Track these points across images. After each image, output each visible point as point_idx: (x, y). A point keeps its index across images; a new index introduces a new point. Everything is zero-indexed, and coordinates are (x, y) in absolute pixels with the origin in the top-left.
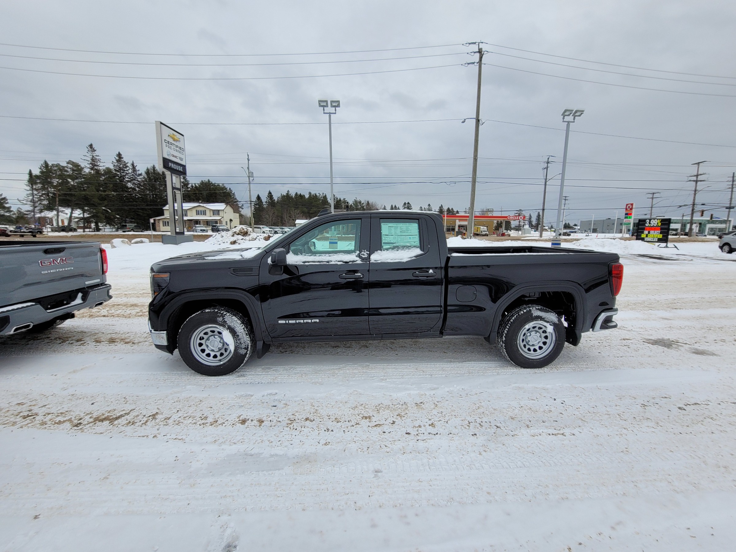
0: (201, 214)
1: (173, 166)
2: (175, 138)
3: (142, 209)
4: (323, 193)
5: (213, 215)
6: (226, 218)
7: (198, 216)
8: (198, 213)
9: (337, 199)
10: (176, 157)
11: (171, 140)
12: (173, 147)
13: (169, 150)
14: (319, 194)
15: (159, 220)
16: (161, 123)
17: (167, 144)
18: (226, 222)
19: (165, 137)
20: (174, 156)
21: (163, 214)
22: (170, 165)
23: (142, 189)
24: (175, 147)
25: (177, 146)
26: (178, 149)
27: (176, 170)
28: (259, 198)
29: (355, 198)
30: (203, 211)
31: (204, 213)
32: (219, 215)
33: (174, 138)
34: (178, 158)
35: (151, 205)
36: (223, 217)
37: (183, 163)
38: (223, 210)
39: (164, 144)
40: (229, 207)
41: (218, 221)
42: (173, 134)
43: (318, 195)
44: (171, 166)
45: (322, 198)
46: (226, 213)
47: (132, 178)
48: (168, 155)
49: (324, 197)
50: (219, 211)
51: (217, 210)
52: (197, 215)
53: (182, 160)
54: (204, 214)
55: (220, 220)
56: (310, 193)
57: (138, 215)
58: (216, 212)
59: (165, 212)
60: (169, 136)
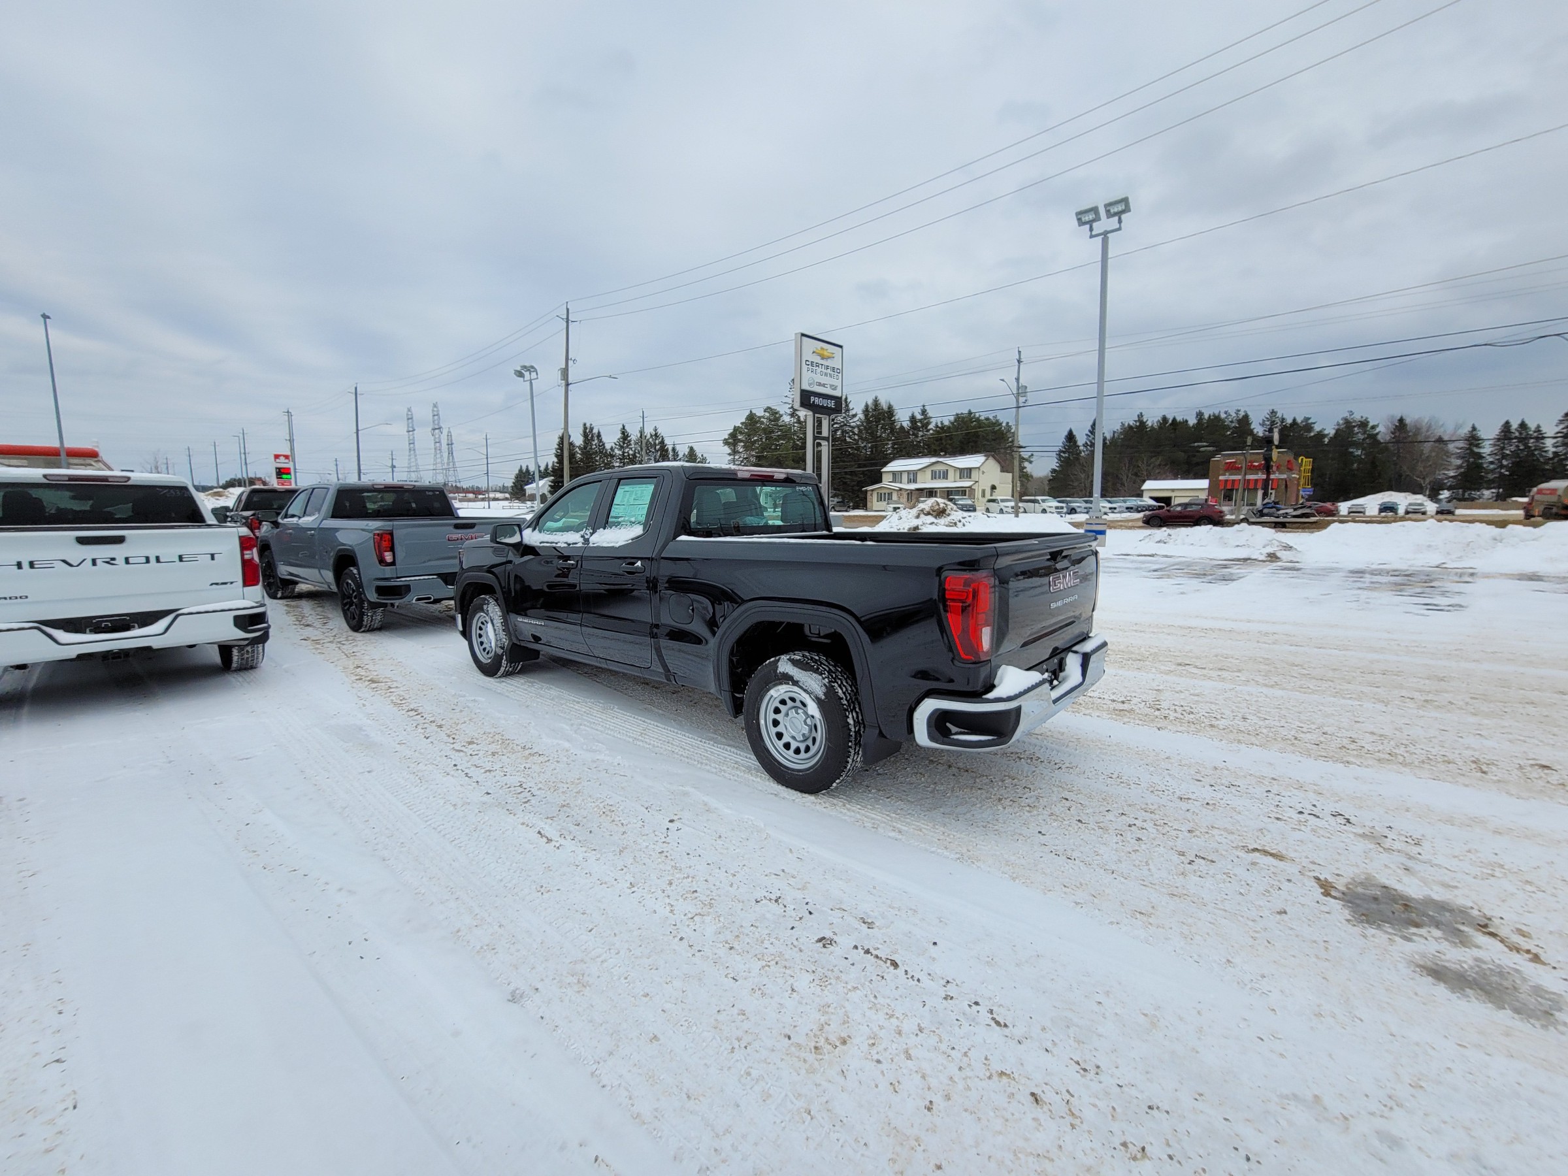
0: (940, 478)
1: (817, 401)
2: (826, 353)
3: (852, 473)
4: (1239, 411)
5: (960, 478)
6: (984, 483)
7: (935, 481)
8: (934, 476)
9: (1282, 422)
10: (824, 385)
11: (817, 359)
12: (819, 370)
13: (813, 375)
14: (1226, 413)
15: (872, 490)
16: (803, 335)
17: (810, 367)
18: (984, 491)
19: (808, 355)
20: (820, 384)
21: (879, 480)
22: (812, 400)
23: (855, 440)
24: (823, 370)
25: (827, 367)
26: (829, 371)
27: (822, 407)
28: (1071, 437)
29: (1347, 415)
30: (944, 472)
31: (945, 476)
32: (970, 478)
33: (823, 355)
34: (828, 386)
35: (865, 466)
36: (976, 482)
37: (837, 393)
38: (979, 468)
39: (805, 367)
40: (991, 462)
41: (967, 490)
42: (822, 349)
43: (1223, 416)
44: (814, 402)
45: (1235, 424)
46: (983, 473)
47: (843, 422)
48: (810, 385)
49: (1239, 421)
50: (970, 469)
51: (967, 469)
52: (932, 479)
53: (834, 388)
54: (944, 478)
55: (970, 487)
56: (1200, 415)
57: (845, 483)
58: (966, 473)
59: (884, 477)
60: (814, 352)
